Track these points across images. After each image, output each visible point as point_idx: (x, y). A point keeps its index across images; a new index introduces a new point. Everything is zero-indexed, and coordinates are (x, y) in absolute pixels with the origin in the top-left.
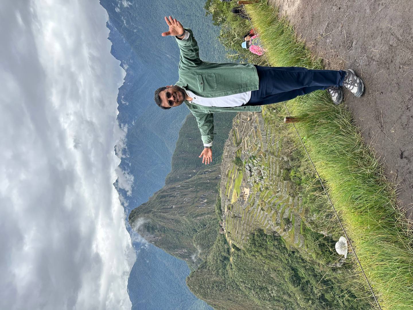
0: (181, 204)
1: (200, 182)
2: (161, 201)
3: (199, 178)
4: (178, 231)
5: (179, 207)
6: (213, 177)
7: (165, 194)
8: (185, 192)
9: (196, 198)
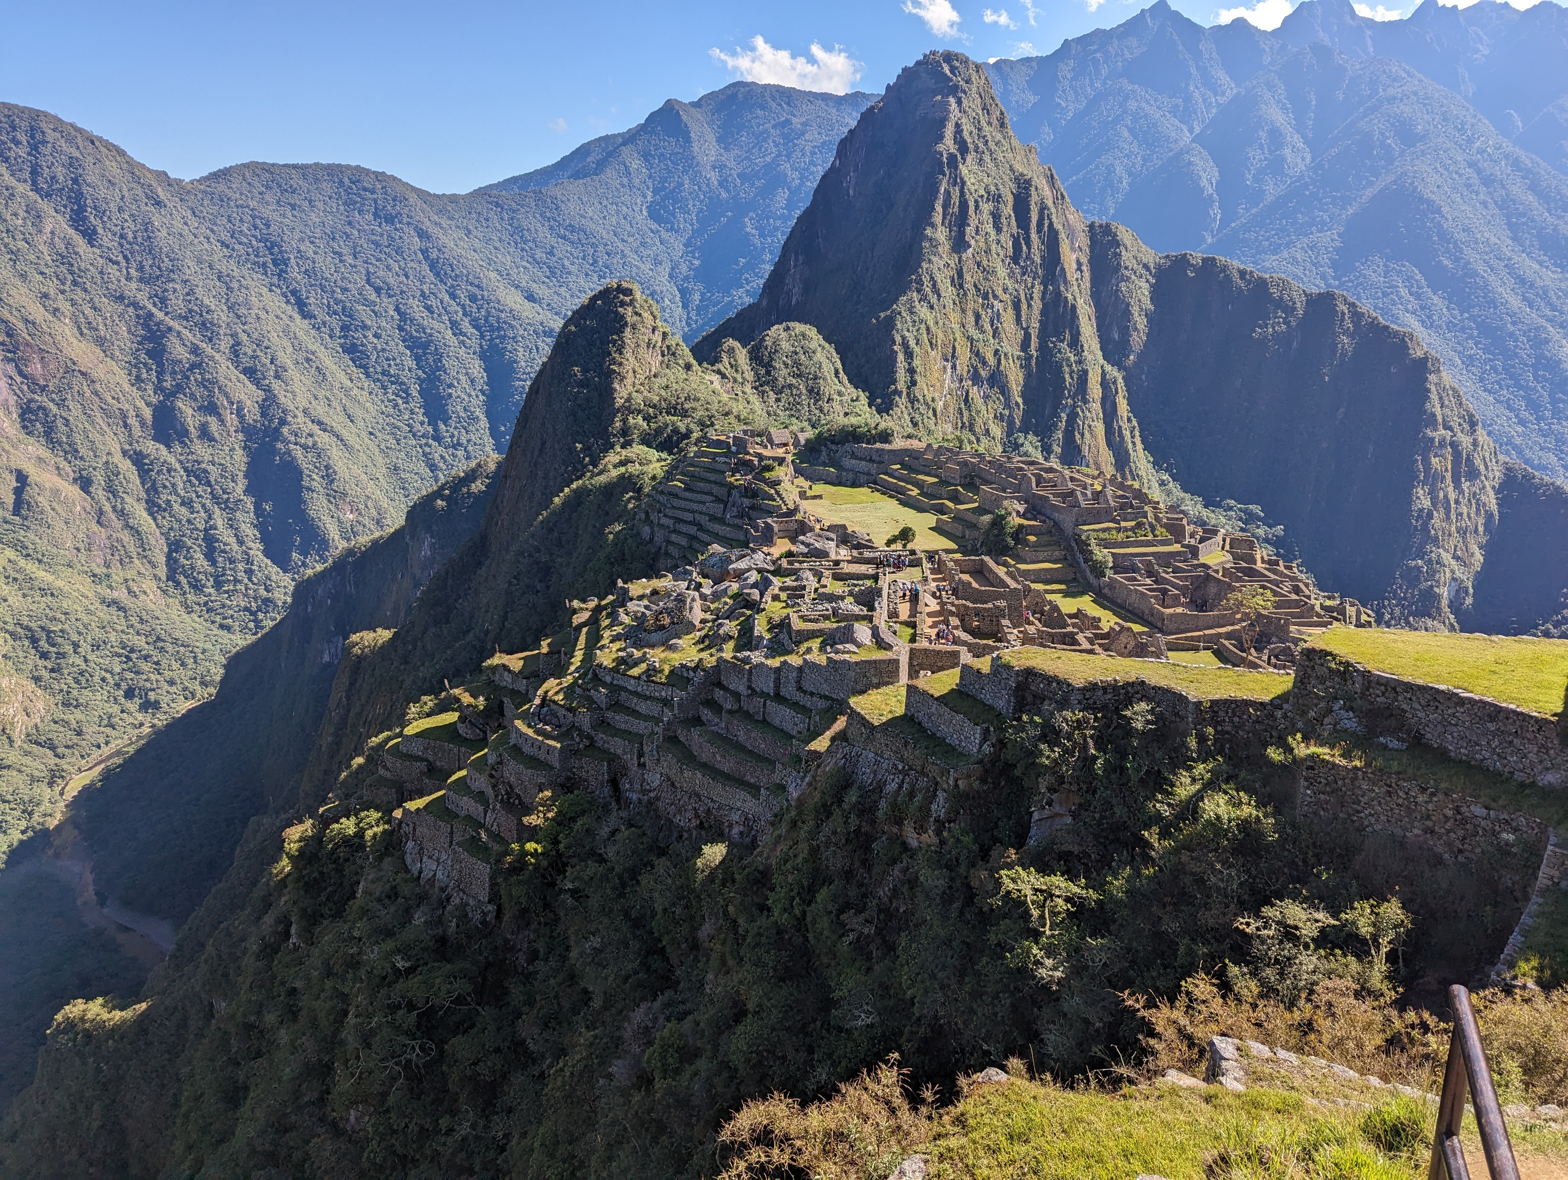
0: (975, 286)
1: (1067, 376)
2: (1000, 196)
3: (1085, 372)
4: (867, 269)
5: (960, 274)
6: (1083, 435)
7: (1034, 217)
8: (1029, 306)
9: (996, 352)
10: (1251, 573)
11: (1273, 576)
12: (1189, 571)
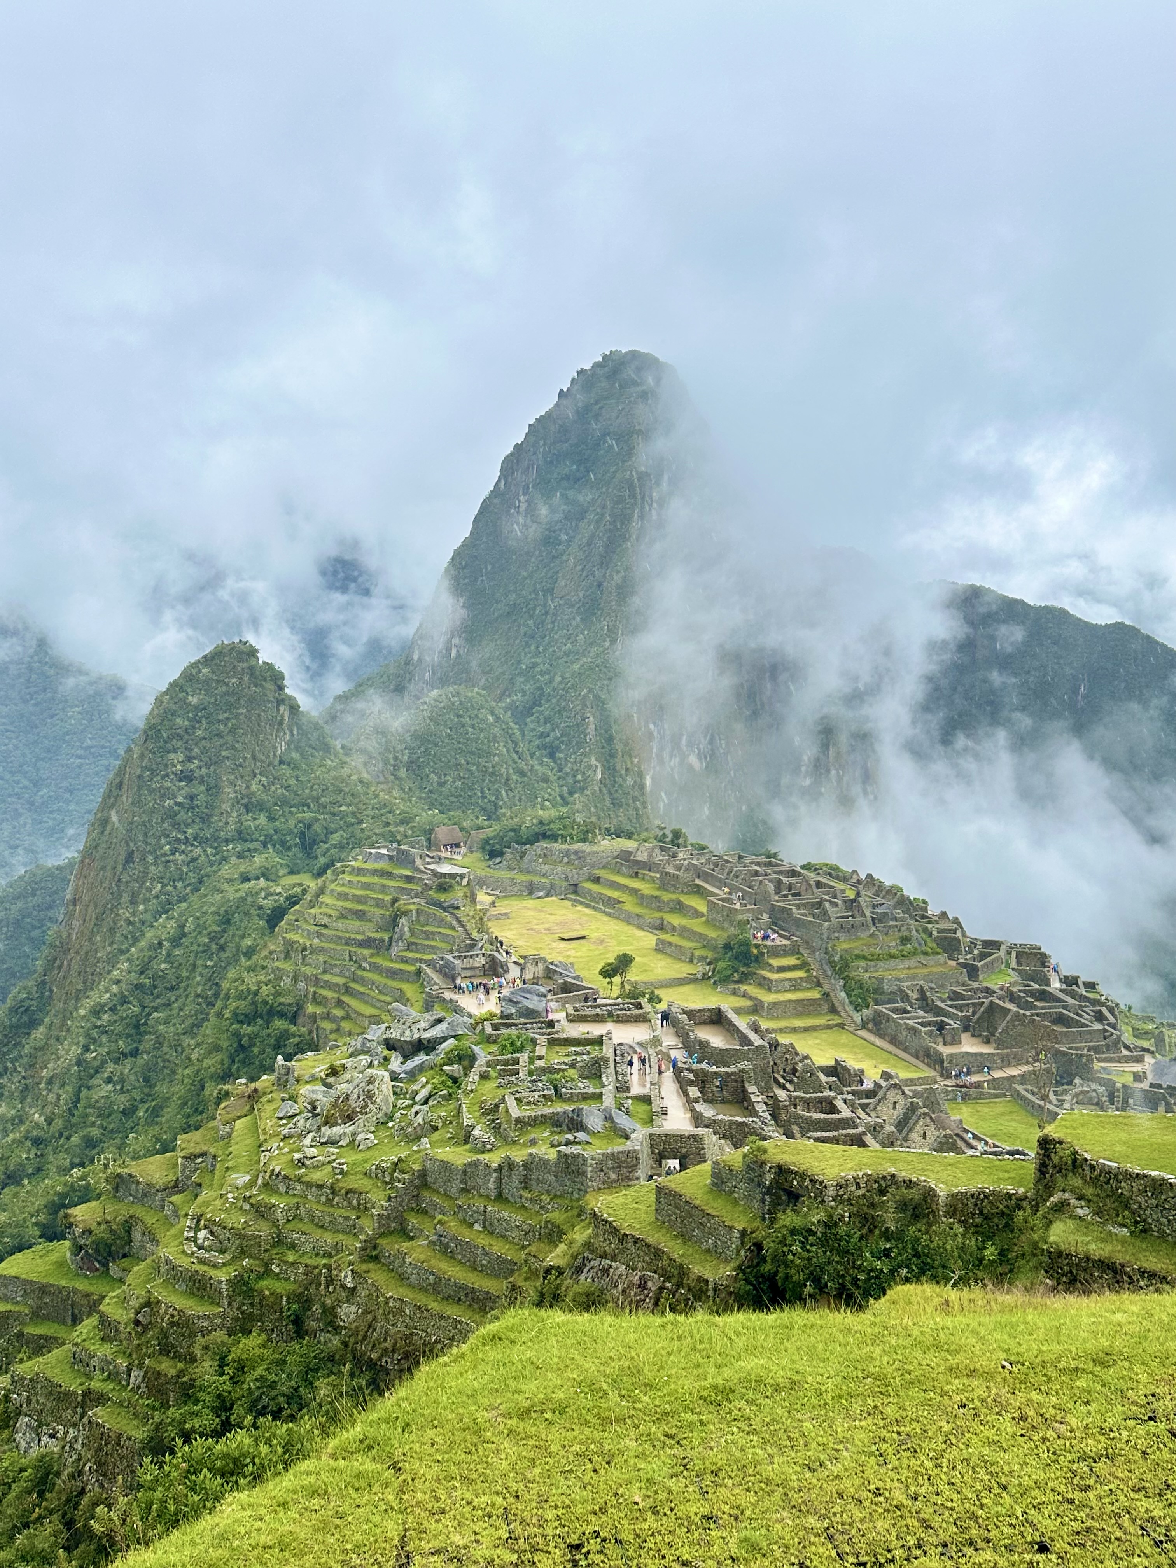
10: (1044, 996)
11: (1070, 1001)
12: (970, 998)
